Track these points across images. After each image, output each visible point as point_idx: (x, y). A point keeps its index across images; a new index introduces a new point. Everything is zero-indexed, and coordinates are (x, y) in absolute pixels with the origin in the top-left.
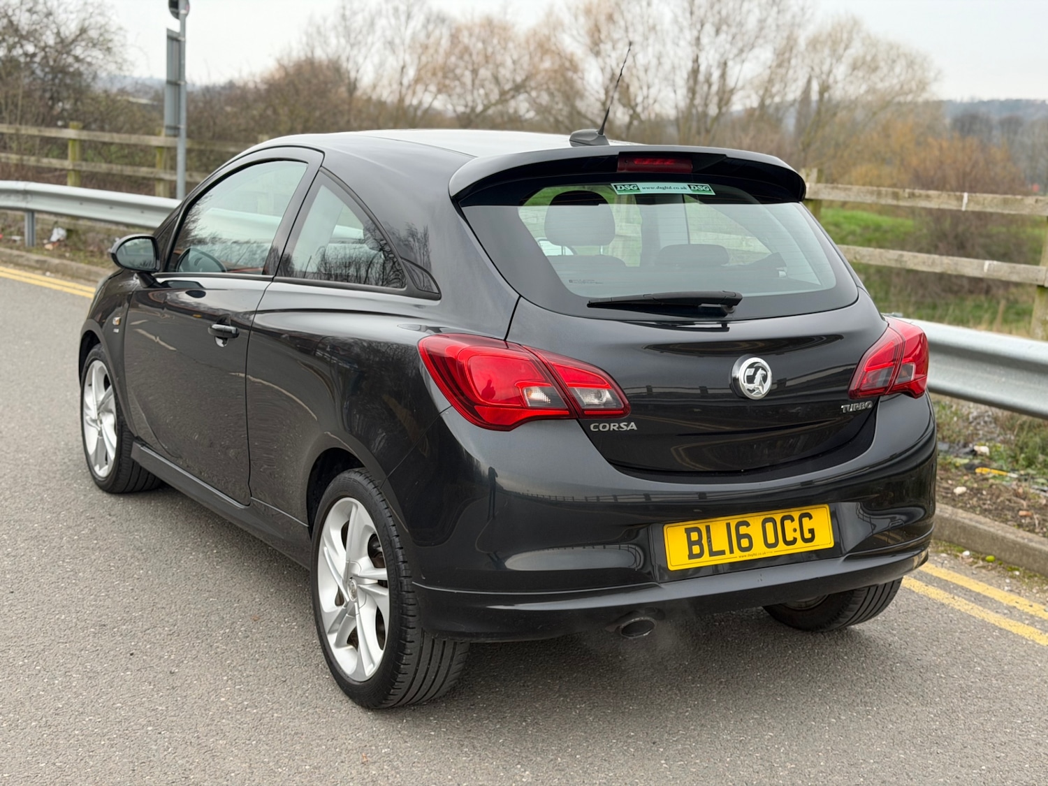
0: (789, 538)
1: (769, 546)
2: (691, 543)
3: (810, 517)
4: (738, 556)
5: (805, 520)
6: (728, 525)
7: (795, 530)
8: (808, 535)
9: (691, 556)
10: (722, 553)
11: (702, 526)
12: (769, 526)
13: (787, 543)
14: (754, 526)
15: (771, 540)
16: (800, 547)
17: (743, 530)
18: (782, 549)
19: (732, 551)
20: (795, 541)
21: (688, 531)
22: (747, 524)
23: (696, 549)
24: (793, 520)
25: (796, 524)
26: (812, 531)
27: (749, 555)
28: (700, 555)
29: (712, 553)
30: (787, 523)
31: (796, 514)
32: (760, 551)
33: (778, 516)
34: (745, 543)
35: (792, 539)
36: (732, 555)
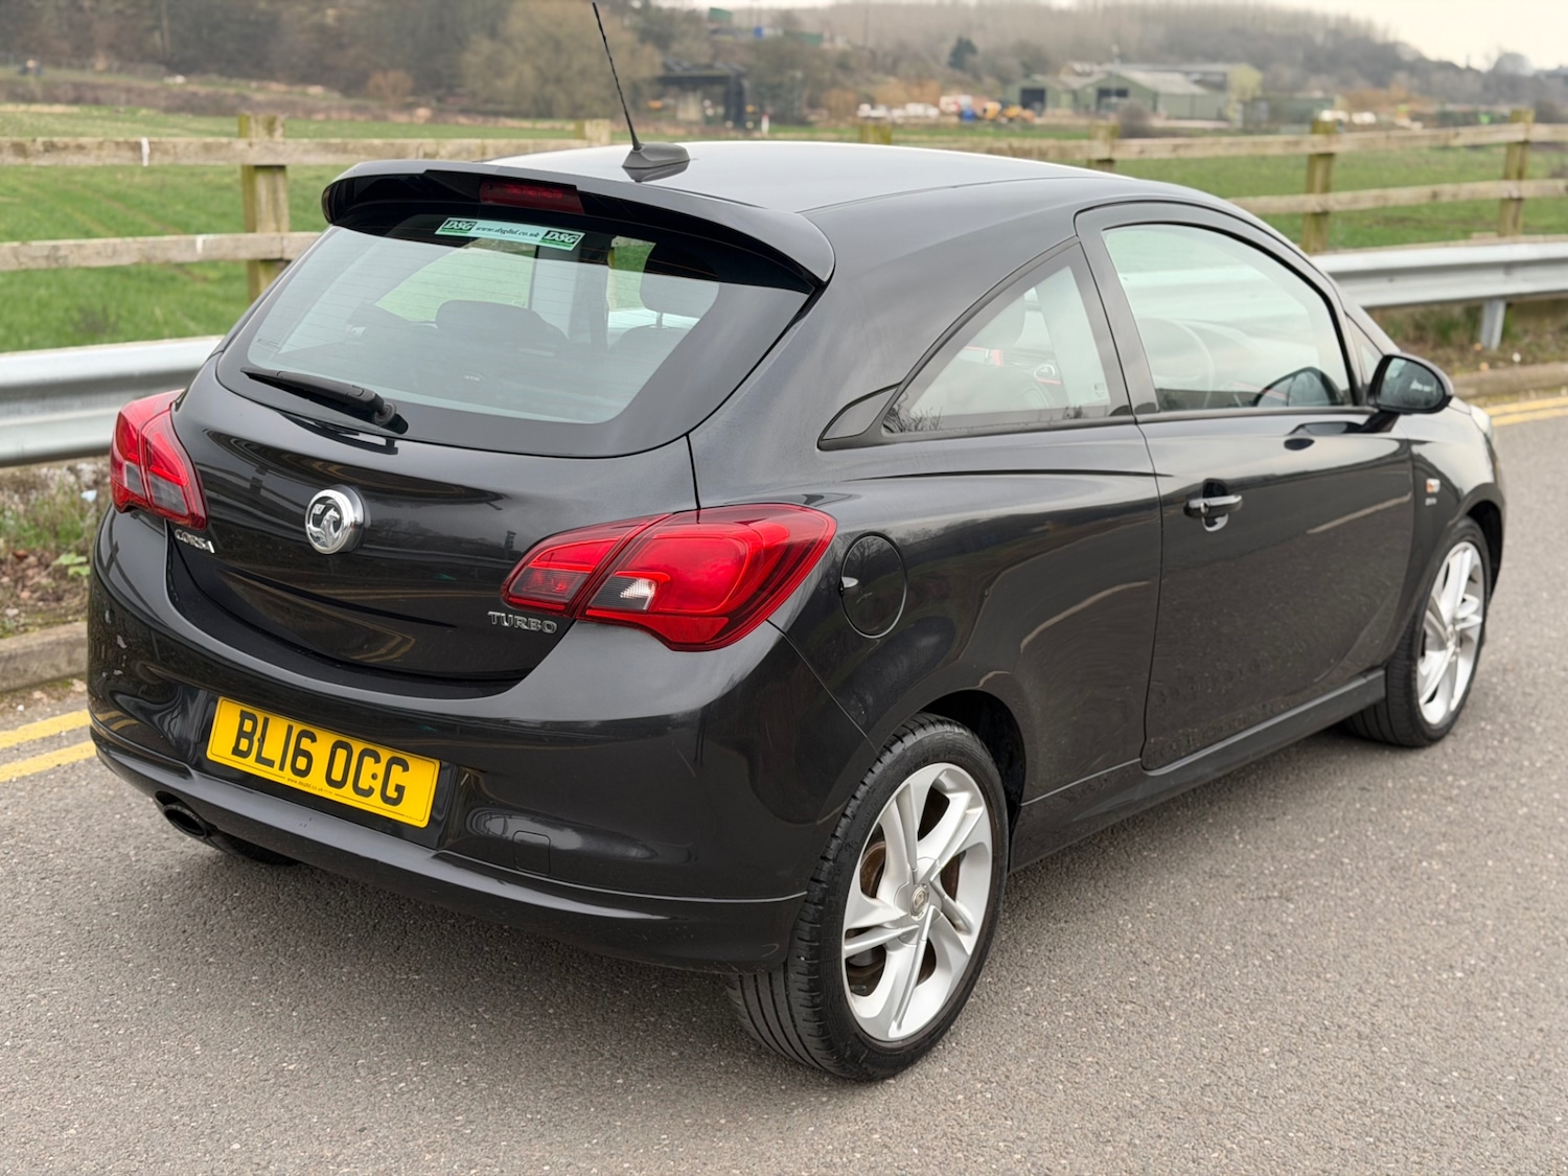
0: (364, 784)
1: (331, 782)
2: (241, 734)
3: (406, 768)
4: (286, 778)
5: (396, 769)
6: (290, 728)
7: (374, 777)
8: (392, 793)
9: (236, 751)
10: (270, 763)
11: (260, 717)
12: (341, 754)
13: (357, 789)
14: (322, 745)
15: (337, 775)
16: (374, 805)
17: (306, 744)
18: (346, 796)
19: (282, 768)
20: (368, 793)
21: (244, 716)
22: (313, 739)
23: (244, 745)
24: (378, 760)
25: (380, 769)
26: (400, 789)
27: (301, 783)
28: (245, 755)
29: (260, 759)
30: (368, 761)
31: (386, 754)
32: (315, 784)
33: (358, 747)
34: (302, 763)
35: (367, 788)
36: (280, 773)
